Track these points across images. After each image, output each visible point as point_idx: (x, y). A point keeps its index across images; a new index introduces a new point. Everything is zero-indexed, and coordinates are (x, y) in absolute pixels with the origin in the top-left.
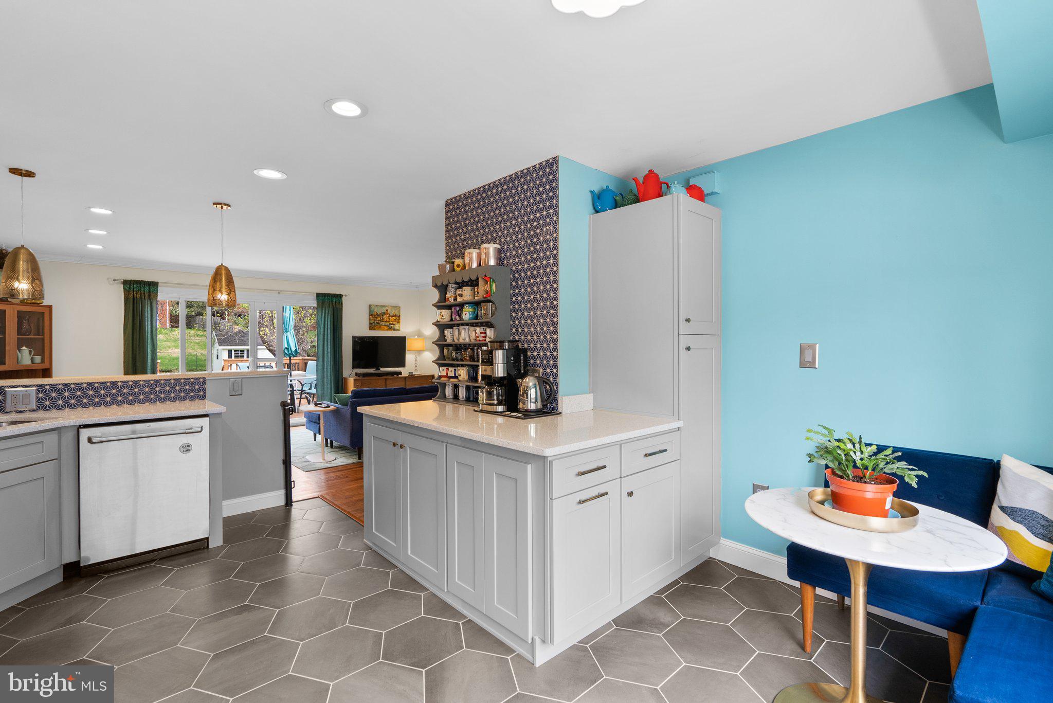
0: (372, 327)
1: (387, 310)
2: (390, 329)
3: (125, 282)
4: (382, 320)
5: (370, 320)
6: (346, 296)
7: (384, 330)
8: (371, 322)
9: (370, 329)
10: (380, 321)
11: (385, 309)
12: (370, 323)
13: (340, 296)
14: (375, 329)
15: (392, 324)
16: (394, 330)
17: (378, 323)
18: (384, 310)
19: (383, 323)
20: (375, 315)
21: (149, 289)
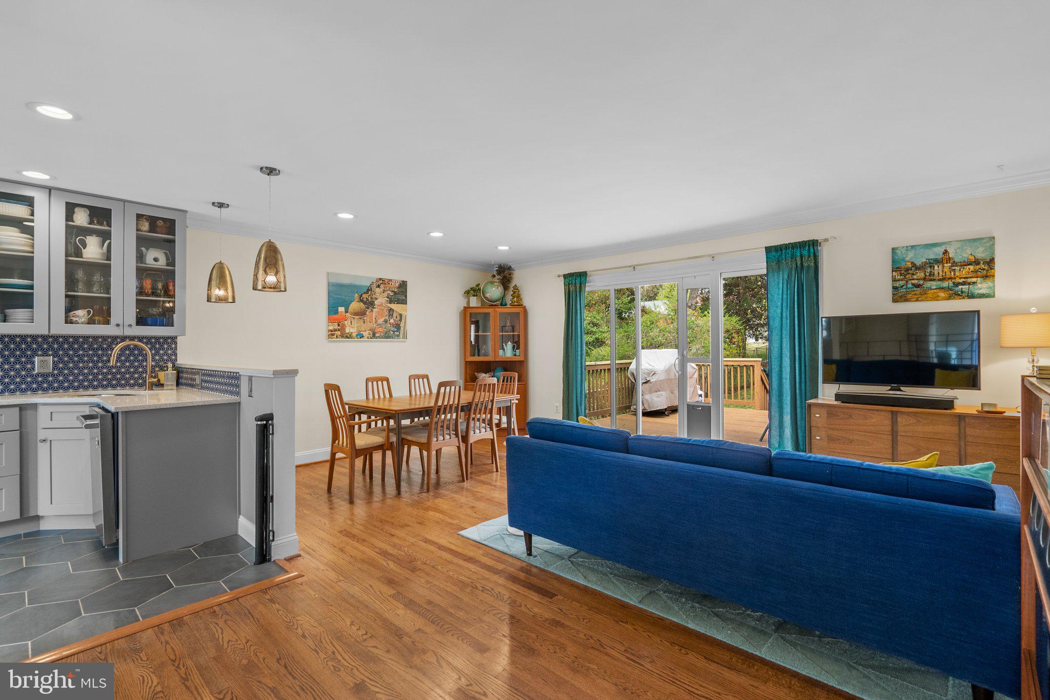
0: (898, 296)
1: (946, 252)
2: (954, 295)
3: (565, 276)
4: (930, 278)
5: (894, 280)
6: (826, 240)
7: (936, 298)
8: (897, 284)
9: (895, 301)
10: (925, 279)
11: (940, 250)
12: (895, 288)
13: (814, 243)
14: (906, 300)
15: (964, 284)
16: (971, 296)
17: (918, 286)
18: (938, 252)
19: (933, 285)
20: (907, 270)
21: (580, 279)
